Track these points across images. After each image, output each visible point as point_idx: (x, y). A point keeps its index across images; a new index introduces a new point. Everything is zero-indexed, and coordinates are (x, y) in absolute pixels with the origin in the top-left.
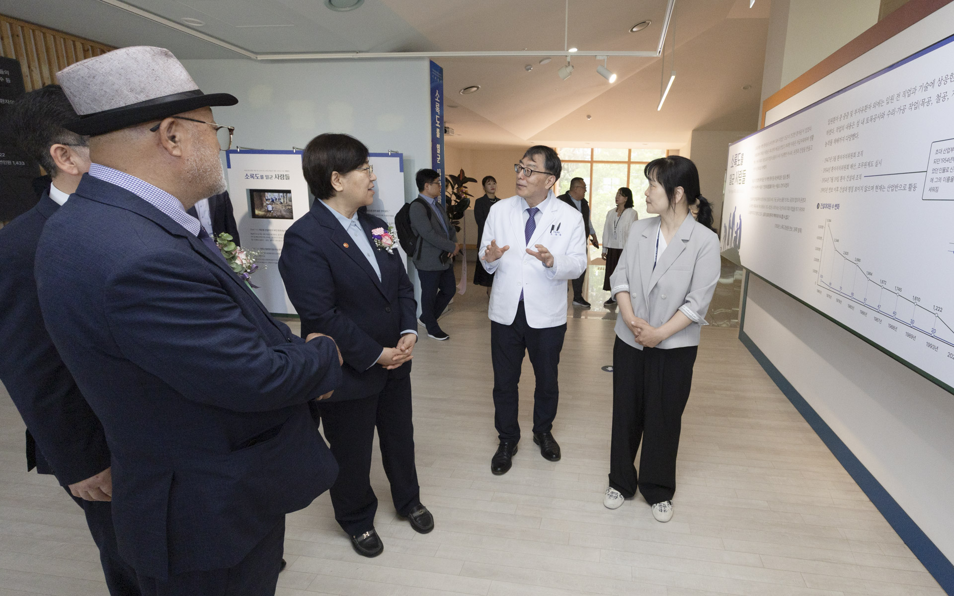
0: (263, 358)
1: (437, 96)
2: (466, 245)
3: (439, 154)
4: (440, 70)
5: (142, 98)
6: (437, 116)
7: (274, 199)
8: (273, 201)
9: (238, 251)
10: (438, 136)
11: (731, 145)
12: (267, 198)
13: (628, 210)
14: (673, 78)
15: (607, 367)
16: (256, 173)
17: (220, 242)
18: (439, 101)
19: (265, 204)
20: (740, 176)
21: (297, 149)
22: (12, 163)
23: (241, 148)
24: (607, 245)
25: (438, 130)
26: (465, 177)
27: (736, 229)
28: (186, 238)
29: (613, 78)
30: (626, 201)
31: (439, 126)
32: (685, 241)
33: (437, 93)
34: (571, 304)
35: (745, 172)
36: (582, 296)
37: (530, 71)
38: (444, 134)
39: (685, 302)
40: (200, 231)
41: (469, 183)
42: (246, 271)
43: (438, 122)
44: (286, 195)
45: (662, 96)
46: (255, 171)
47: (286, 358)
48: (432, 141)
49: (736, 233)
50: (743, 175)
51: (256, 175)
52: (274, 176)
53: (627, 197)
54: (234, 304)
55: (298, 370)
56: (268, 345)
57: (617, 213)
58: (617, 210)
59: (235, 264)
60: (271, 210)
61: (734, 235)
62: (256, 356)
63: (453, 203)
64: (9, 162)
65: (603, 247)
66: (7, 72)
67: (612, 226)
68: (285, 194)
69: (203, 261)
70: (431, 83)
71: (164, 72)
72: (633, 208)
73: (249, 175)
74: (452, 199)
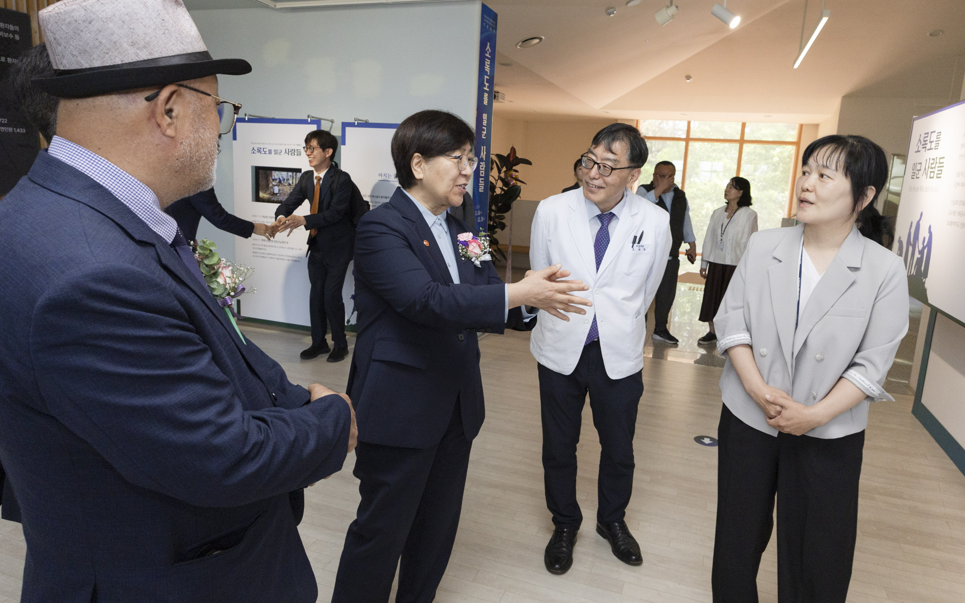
0: (233, 431)
1: (488, 50)
2: (513, 246)
3: (484, 126)
4: (494, 17)
5: (144, 55)
6: (486, 77)
7: (282, 179)
8: (280, 182)
9: (222, 266)
10: (486, 103)
11: (917, 119)
12: (273, 178)
13: (743, 211)
14: (825, 20)
15: (703, 437)
16: (262, 146)
17: (201, 251)
18: (490, 57)
19: (271, 185)
20: (933, 166)
21: (313, 117)
22: (13, 130)
23: (250, 116)
24: (709, 257)
25: (486, 95)
26: (517, 157)
27: (920, 246)
28: (153, 245)
29: (735, 22)
30: (740, 195)
31: (488, 90)
32: (855, 269)
33: (488, 47)
34: (650, 338)
35: (942, 161)
36: (667, 328)
37: (612, 15)
38: (494, 100)
39: (852, 365)
40: (176, 236)
41: (521, 165)
42: (229, 294)
43: (487, 84)
44: (296, 175)
45: (801, 49)
46: (263, 144)
47: (267, 430)
48: (478, 110)
49: (921, 252)
50: (938, 165)
51: (263, 149)
52: (284, 151)
53: (742, 191)
54: (203, 346)
55: (283, 451)
56: (245, 409)
57: (727, 214)
58: (727, 210)
59: (216, 284)
60: (277, 192)
61: (917, 255)
62: (223, 428)
63: (498, 191)
64: (10, 130)
65: (702, 260)
66: (17, 28)
67: (717, 232)
68: (294, 173)
69: (170, 282)
70: (482, 33)
71: (174, 24)
72: (751, 207)
73: (256, 149)
74: (497, 186)
